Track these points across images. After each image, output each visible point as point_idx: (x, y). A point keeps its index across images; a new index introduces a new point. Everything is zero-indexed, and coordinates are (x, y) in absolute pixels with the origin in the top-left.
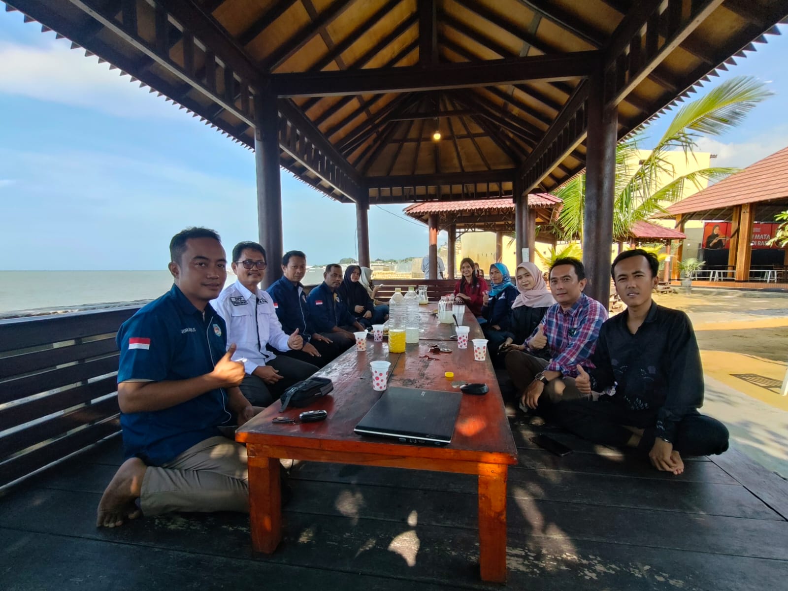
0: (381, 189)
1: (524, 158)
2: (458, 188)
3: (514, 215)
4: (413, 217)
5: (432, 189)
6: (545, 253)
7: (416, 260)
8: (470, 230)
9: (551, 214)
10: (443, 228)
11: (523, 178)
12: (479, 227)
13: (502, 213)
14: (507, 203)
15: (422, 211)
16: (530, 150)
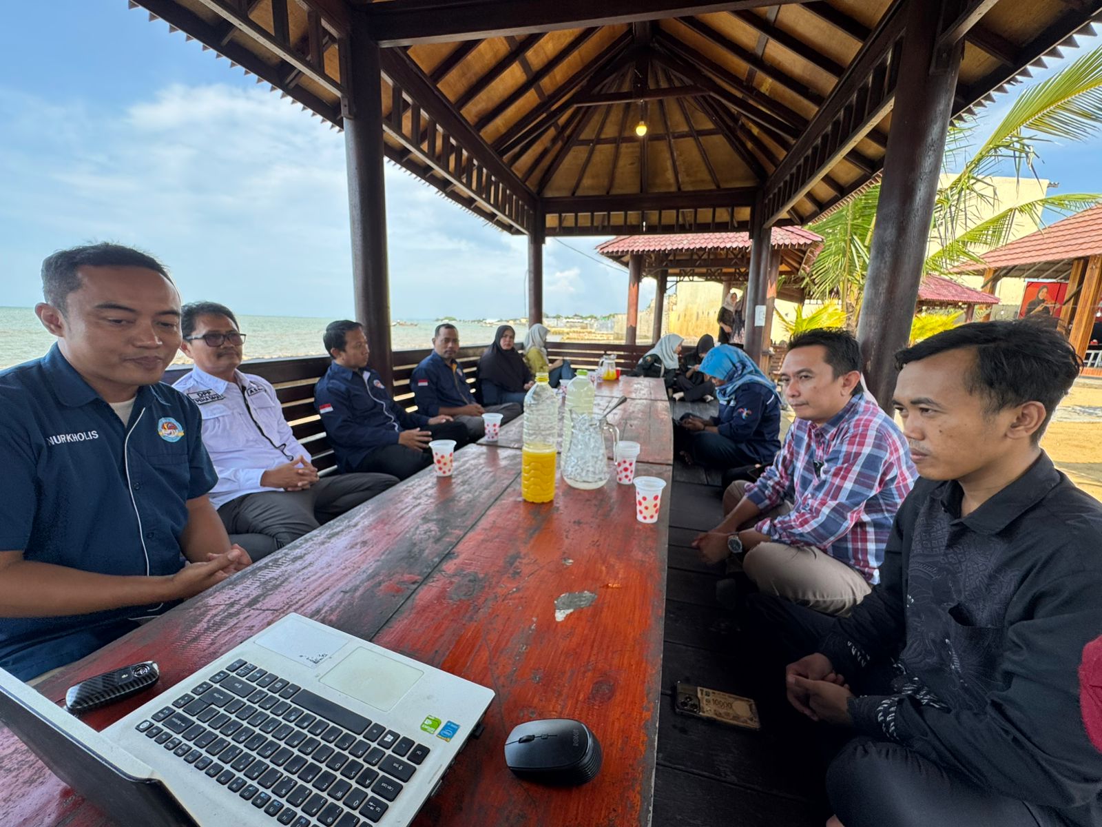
0: (563, 215)
1: (771, 169)
2: (669, 216)
3: (749, 259)
4: (610, 257)
5: (633, 217)
6: (787, 315)
7: (620, 316)
8: (686, 278)
9: (802, 259)
10: (649, 274)
11: (767, 201)
12: (700, 275)
13: (733, 256)
14: (740, 240)
15: (621, 250)
16: (782, 154)
